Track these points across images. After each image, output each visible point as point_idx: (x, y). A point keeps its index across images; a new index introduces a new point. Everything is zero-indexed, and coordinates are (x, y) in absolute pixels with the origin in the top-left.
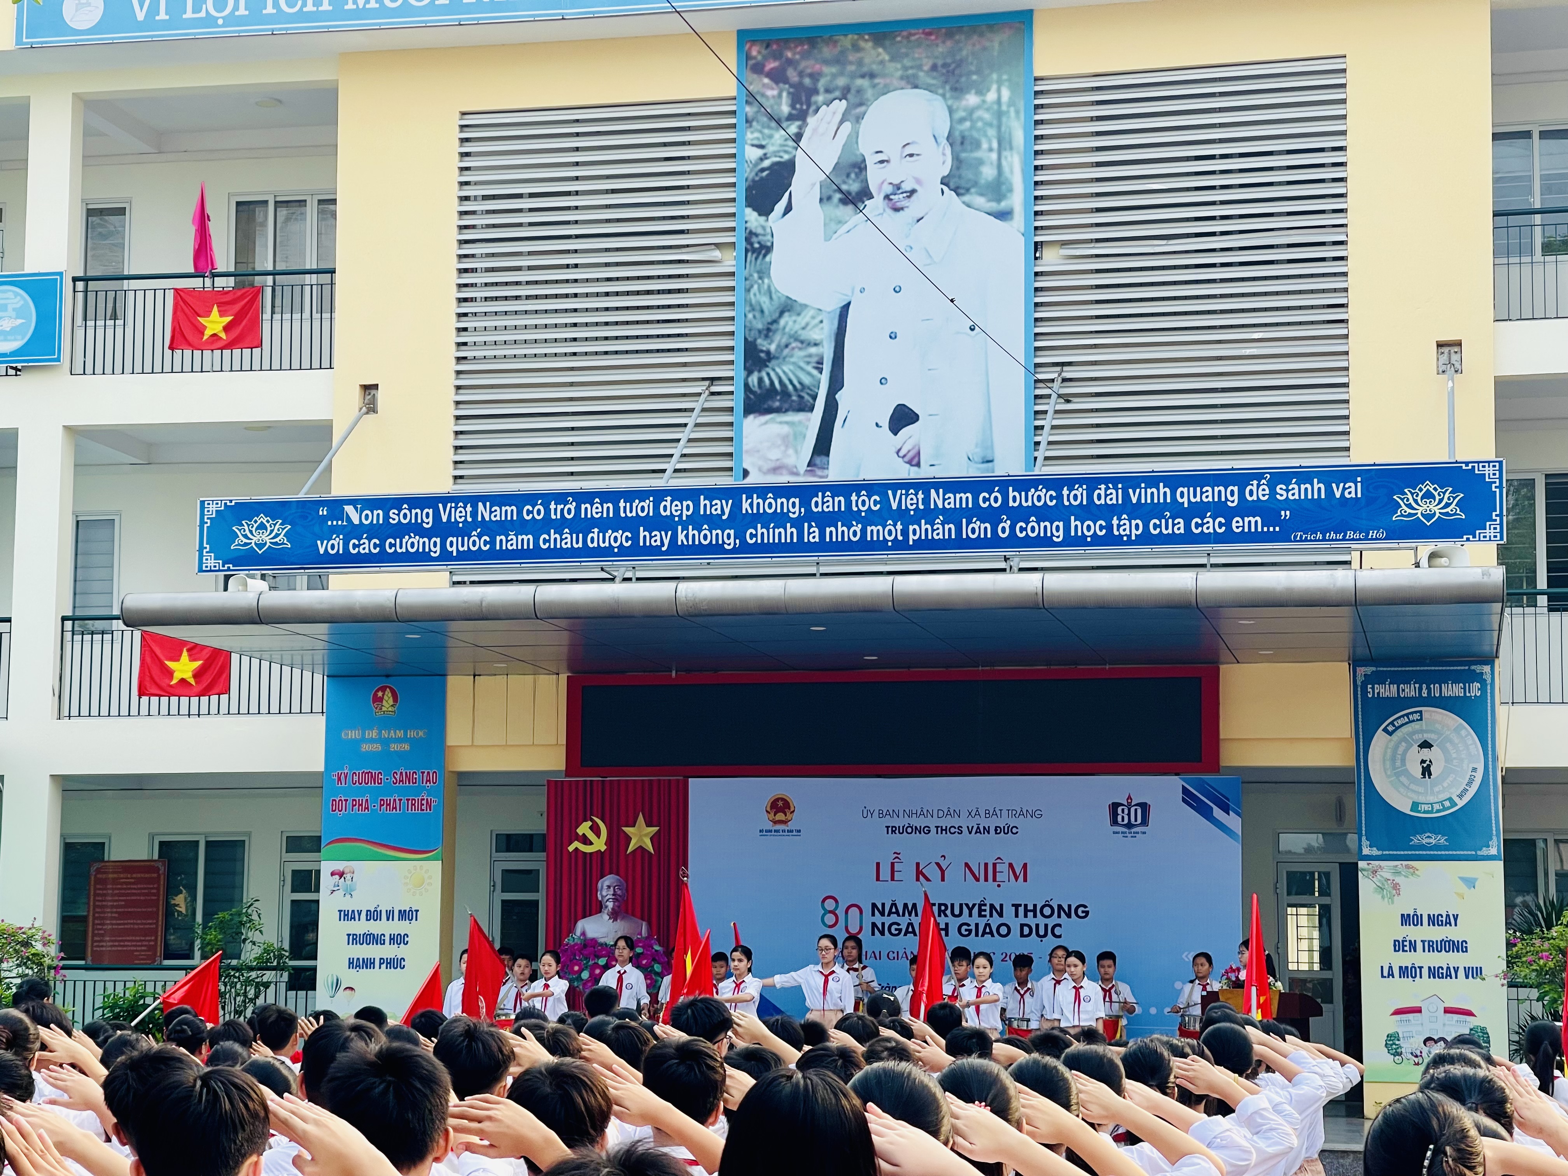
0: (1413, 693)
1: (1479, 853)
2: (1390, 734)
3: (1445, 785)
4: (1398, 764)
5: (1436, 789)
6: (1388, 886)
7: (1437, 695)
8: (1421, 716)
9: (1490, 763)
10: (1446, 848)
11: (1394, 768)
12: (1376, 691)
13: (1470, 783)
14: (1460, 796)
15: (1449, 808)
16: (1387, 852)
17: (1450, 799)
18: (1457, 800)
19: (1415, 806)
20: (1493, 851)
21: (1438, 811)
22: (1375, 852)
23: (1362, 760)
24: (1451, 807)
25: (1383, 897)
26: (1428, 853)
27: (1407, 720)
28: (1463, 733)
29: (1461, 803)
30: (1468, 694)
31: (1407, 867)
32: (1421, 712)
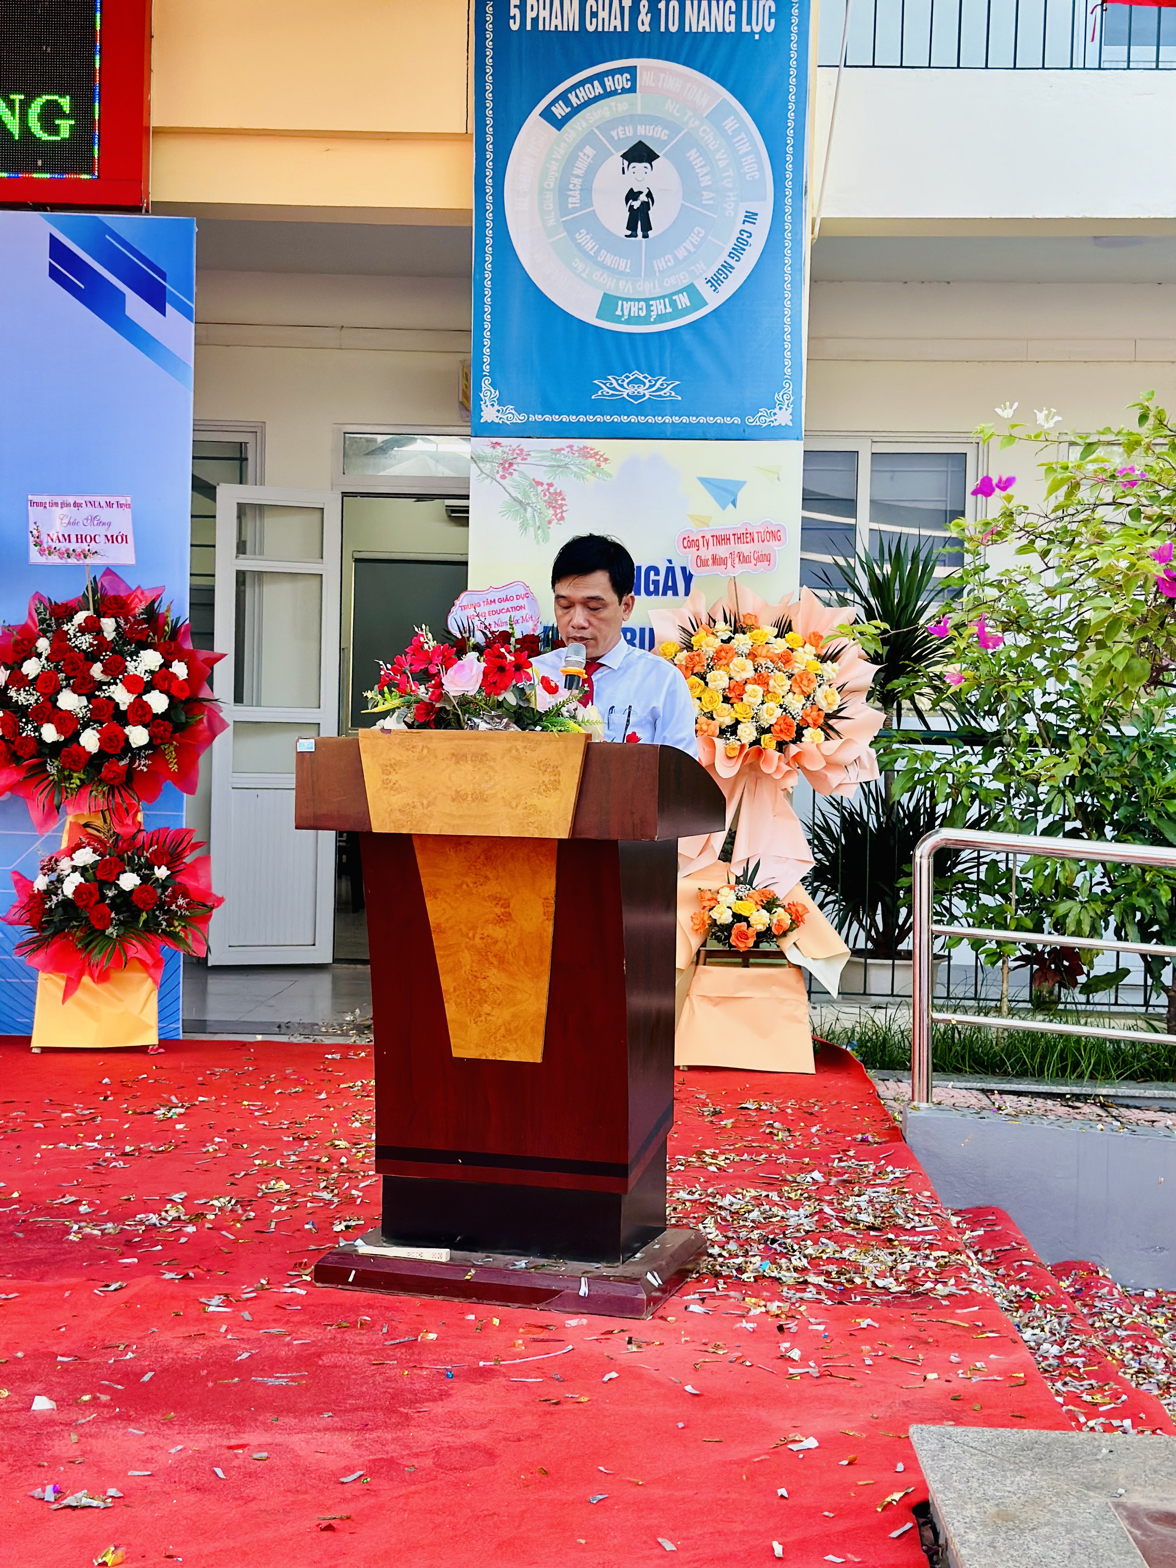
0: (618, 23)
1: (750, 420)
2: (559, 123)
3: (681, 253)
4: (574, 200)
5: (660, 264)
6: (538, 500)
7: (673, 29)
8: (633, 80)
9: (788, 201)
10: (676, 409)
11: (564, 209)
12: (530, 15)
13: (737, 251)
14: (715, 282)
15: (686, 311)
16: (539, 418)
17: (691, 290)
18: (705, 290)
19: (609, 304)
20: (783, 417)
21: (661, 318)
22: (511, 416)
23: (489, 190)
24: (695, 308)
25: (524, 526)
26: (633, 419)
27: (599, 90)
28: (730, 124)
29: (714, 300)
30: (746, 28)
31: (585, 453)
32: (632, 70)
